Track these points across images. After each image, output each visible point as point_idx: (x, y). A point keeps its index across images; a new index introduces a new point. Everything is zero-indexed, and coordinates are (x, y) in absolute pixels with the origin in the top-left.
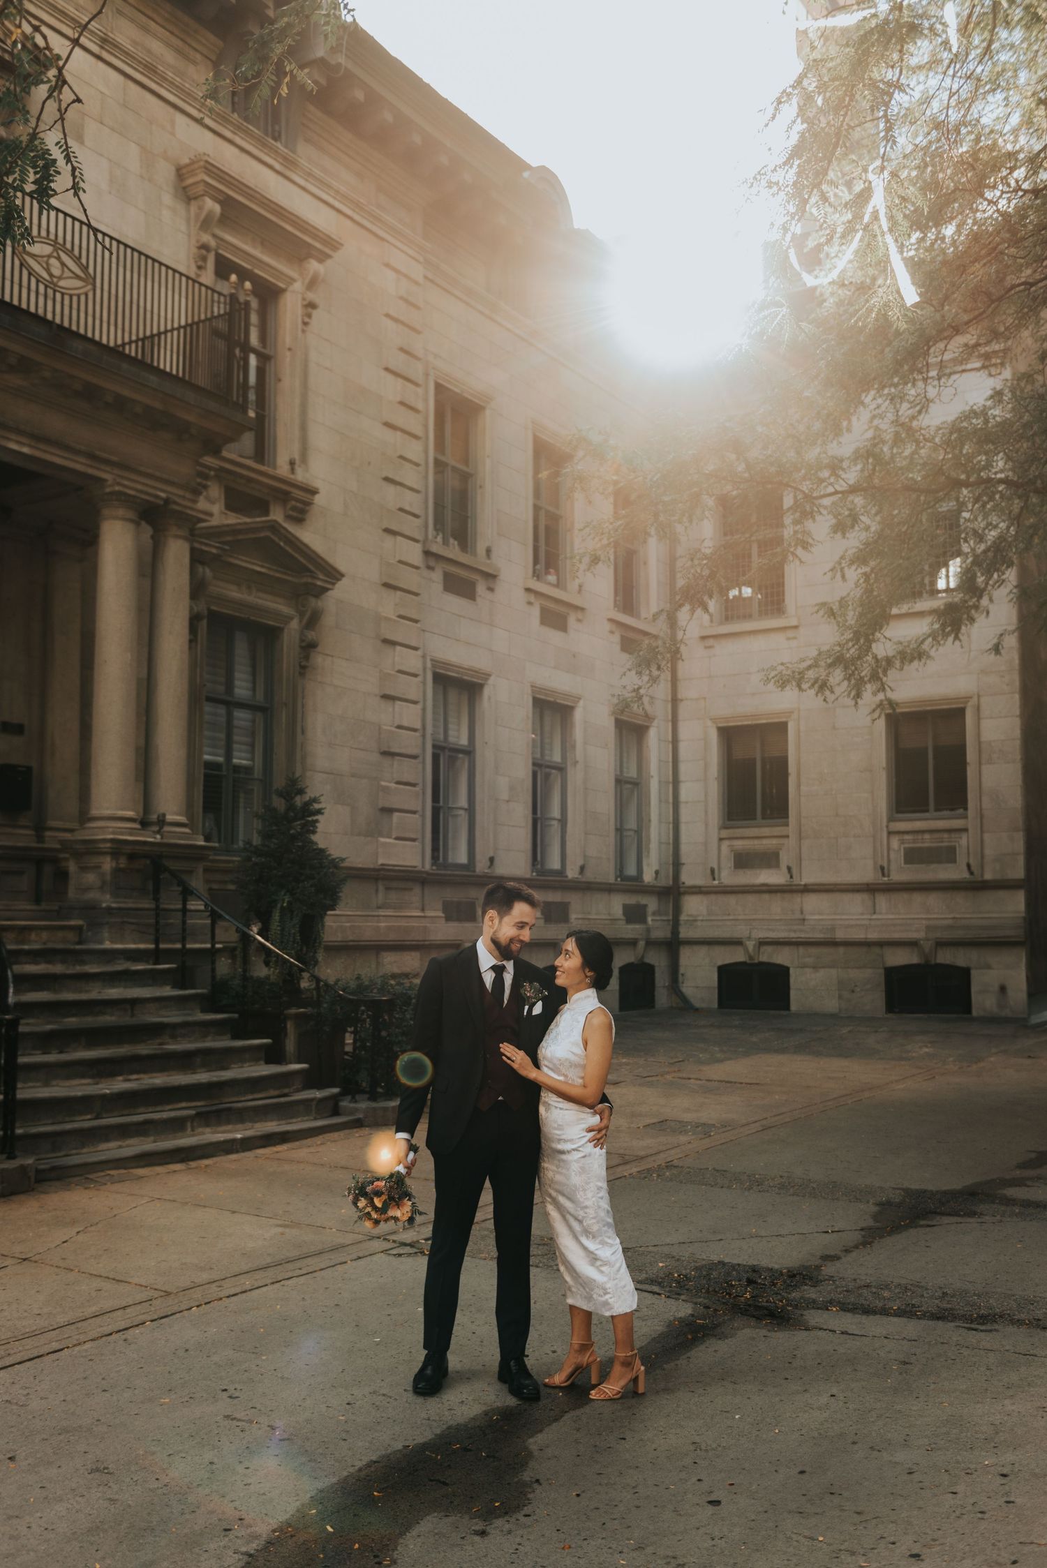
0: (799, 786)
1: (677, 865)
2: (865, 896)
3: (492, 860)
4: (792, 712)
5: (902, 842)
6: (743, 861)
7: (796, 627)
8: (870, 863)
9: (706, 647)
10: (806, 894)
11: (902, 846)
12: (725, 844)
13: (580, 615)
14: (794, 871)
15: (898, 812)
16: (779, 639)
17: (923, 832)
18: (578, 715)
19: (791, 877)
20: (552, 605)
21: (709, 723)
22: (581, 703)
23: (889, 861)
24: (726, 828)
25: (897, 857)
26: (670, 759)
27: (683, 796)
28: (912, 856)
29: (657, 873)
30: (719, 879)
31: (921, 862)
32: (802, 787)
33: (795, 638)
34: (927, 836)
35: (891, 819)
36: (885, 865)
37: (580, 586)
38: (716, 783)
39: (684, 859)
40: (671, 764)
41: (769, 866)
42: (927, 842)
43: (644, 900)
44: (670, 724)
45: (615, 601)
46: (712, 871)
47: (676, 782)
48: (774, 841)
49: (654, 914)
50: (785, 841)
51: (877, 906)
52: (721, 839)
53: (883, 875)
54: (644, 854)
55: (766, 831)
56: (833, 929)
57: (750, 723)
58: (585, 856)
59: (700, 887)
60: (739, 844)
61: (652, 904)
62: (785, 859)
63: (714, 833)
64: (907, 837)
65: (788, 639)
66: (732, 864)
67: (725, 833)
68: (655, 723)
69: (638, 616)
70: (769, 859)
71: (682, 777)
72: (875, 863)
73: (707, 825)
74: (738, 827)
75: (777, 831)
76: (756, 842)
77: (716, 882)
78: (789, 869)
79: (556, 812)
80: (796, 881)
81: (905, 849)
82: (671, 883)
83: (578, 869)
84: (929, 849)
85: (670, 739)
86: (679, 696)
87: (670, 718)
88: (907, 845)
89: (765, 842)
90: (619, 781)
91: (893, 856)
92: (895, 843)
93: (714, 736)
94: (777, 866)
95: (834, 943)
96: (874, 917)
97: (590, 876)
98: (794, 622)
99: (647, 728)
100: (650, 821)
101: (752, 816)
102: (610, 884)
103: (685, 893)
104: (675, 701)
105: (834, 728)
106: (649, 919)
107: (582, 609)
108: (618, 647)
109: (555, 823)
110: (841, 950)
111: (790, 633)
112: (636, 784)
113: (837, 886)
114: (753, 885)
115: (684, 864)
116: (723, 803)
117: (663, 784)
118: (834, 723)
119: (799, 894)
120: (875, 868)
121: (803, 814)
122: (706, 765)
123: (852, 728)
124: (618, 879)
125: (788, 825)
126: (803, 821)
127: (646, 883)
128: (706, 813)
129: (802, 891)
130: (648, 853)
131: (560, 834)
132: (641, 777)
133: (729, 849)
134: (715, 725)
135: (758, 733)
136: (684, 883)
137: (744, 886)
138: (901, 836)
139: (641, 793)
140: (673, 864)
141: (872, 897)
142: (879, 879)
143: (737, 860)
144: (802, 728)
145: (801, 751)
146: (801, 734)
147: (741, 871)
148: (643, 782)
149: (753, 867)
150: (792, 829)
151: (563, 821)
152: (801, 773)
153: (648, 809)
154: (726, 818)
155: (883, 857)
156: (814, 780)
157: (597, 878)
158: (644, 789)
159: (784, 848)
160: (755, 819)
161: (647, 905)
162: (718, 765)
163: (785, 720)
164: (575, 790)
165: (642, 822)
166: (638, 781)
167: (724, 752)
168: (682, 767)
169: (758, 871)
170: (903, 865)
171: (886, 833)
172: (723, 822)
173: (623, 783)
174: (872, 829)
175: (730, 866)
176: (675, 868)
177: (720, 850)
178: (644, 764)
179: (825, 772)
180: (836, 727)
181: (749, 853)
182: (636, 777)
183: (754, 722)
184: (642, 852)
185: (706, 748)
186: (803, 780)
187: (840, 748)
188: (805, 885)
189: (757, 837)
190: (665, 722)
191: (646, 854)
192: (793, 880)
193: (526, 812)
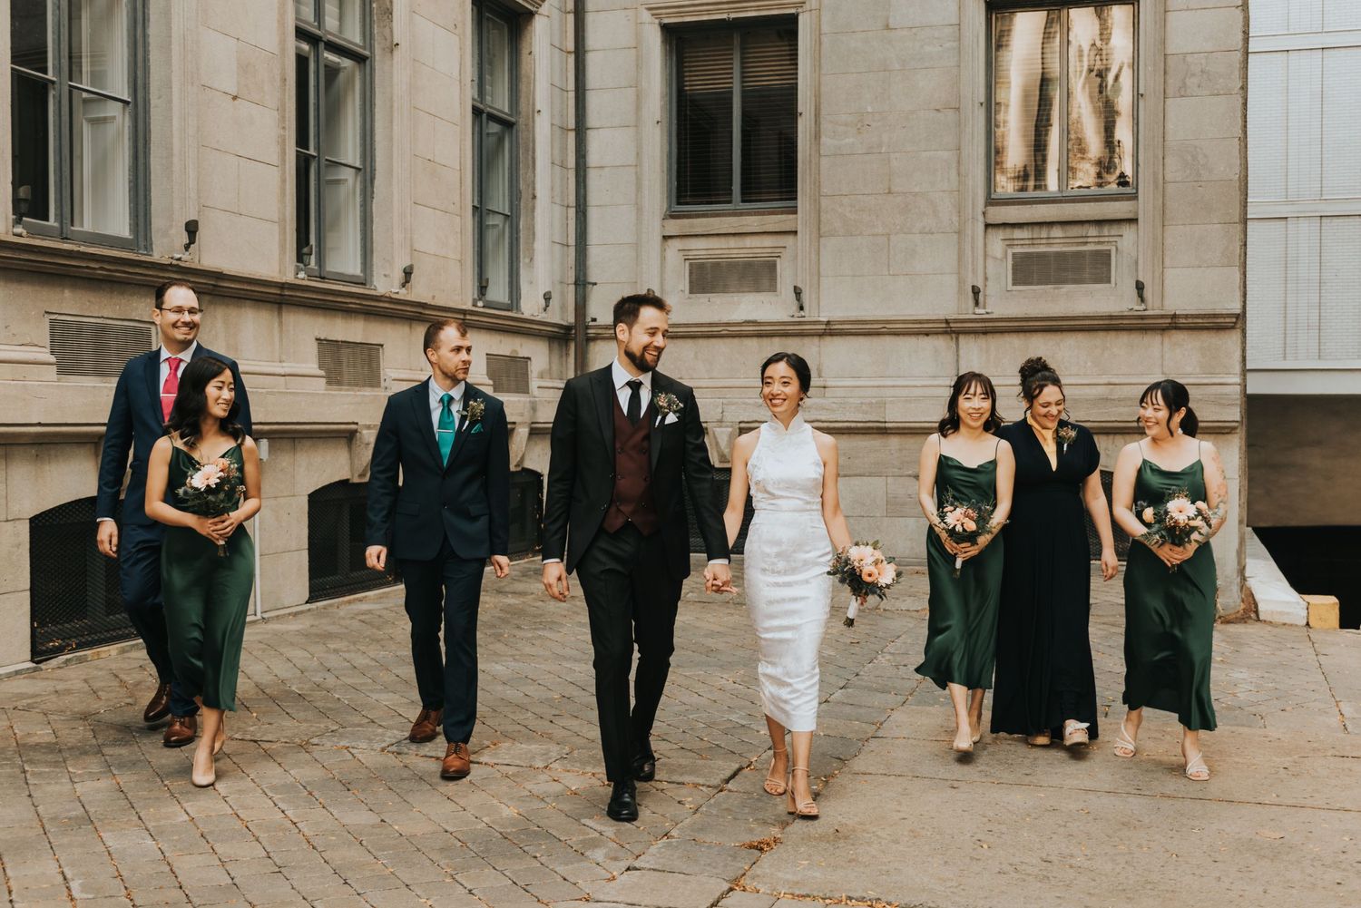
0: (817, 136)
1: (582, 283)
2: (941, 344)
3: (192, 229)
5: (1010, 243)
6: (705, 278)
8: (951, 280)
10: (828, 339)
11: (1010, 252)
12: (674, 245)
14: (805, 297)
17: (1051, 224)
19: (801, 308)
21: (646, 16)
23: (986, 279)
24: (672, 217)
25: (1001, 271)
26: (572, 88)
27: (594, 156)
28: (1028, 270)
29: (547, 297)
31: (1045, 280)
32: (823, 139)
34: (1057, 232)
35: (990, 201)
36: (980, 285)
38: (657, 130)
39: (593, 277)
40: (572, 95)
41: (758, 289)
42: (1057, 243)
43: (522, 347)
44: (571, 18)
47: (581, 130)
48: (768, 242)
49: (541, 376)
50: (789, 240)
51: (962, 363)
52: (666, 238)
53: (977, 303)
54: (523, 261)
55: (752, 223)
56: (882, 405)
57: (725, 16)
58: (413, 250)
60: (700, 247)
61: (538, 355)
62: (786, 276)
63: (654, 223)
64: (1018, 233)
66: (685, 284)
67: (674, 227)
68: (545, 8)
70: (759, 275)
71: (592, 119)
72: (961, 282)
73: (639, 210)
74: (698, 216)
75: (775, 221)
76: (733, 242)
78: (798, 292)
79: (350, 151)
80: (810, 314)
81: (1014, 254)
82: (571, 319)
83: (398, 276)
84: (1060, 256)
85: (571, 46)
88: (1018, 250)
89: (749, 242)
90: (478, 114)
91: (991, 270)
92: (997, 241)
93: (653, 41)
94: (773, 288)
95: (882, 431)
97: (422, 291)
99: (531, 14)
100: (534, 197)
101: (726, 197)
102: (464, 312)
103: (596, 338)
105: (887, 27)
106: (534, 383)
109: (348, 175)
110: (894, 442)
112: (508, 125)
113: (888, 326)
114: (728, 324)
115: (595, 284)
116: (670, 169)
117: (558, 132)
118: (887, 18)
119: (816, 340)
120: (960, 291)
121: (824, 190)
122: (638, 97)
123: (922, 27)
124: (480, 304)
125: (794, 211)
126: (824, 202)
127: (527, 315)
128: (639, 187)
129: (821, 335)
130: (531, 259)
131: (358, 199)
132: (518, 113)
133: (681, 256)
134: (657, 21)
135: (737, 41)
136: (594, 320)
137: (711, 325)
138: (1008, 233)
139: (517, 143)
140: (576, 284)
141: (953, 344)
142: (967, 310)
143: (694, 276)
144: (825, 28)
145: (823, 72)
146: (825, 39)
147: (703, 298)
148: (522, 121)
149: (725, 289)
150: (802, 219)
151: (366, 173)
152: (823, 112)
153: (530, 174)
154: (674, 199)
155: (974, 271)
156: (846, 125)
157: (434, 297)
158: (522, 135)
159: (786, 255)
160: (730, 202)
161: (529, 359)
162: (662, 97)
163: (793, 11)
164: (392, 107)
165: (519, 199)
166: (513, 120)
167: (671, 74)
168: (593, 101)
169: (736, 297)
170: (1010, 287)
171: (981, 227)
172: (670, 206)
173: (484, 116)
174: (955, 218)
175: (681, 287)
176: (580, 290)
177: (663, 258)
178: (523, 87)
179: (870, 110)
180: (891, 26)
181: (718, 264)
182: (506, 110)
183: (733, 16)
184: (518, 258)
185: (639, 64)
186: (825, 126)
187: (897, 66)
188: (828, 323)
189: (734, 234)
190: (560, 10)
191: (527, 260)
192: (802, 313)
193: (282, 132)
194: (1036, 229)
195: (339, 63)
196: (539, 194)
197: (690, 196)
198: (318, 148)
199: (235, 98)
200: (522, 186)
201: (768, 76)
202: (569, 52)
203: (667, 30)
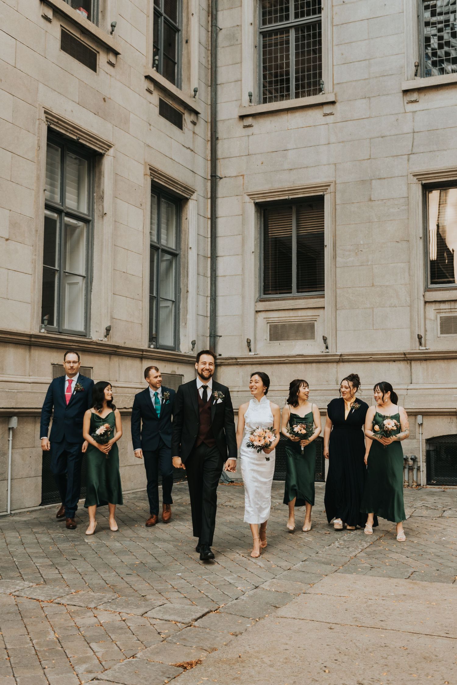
0: (335, 257)
1: (214, 336)
2: (402, 366)
4: (329, 186)
5: (439, 311)
6: (278, 332)
7: (333, 103)
8: (407, 332)
9: (245, 127)
10: (341, 364)
11: (439, 316)
12: (262, 315)
13: (112, 58)
14: (329, 342)
15: (432, 283)
16: (316, 115)
18: (107, 163)
19: (327, 348)
20: (77, 34)
21: (247, 199)
22: (111, 151)
23: (426, 331)
24: (261, 301)
25: (434, 327)
26: (209, 236)
27: (221, 270)
28: (449, 326)
29: (194, 343)
30: (255, 351)
32: (338, 259)
33: (331, 114)
35: (427, 289)
36: (422, 334)
37: (113, 26)
38: (253, 256)
39: (220, 332)
40: (209, 239)
41: (304, 337)
43: (179, 369)
44: (209, 201)
45: (154, 60)
46: (249, 343)
47: (214, 257)
48: (310, 313)
50: (321, 312)
51: (414, 376)
52: (257, 312)
53: (421, 344)
54: (182, 324)
55: (301, 303)
57: (287, 197)
58: (112, 318)
59: (236, 359)
60: (275, 316)
61: (188, 373)
62: (319, 331)
63: (251, 304)
64: (443, 306)
65: (325, 115)
66: (267, 335)
67: (261, 306)
68: (194, 196)
69: (179, 86)
70: (305, 330)
71: (221, 250)
72: (412, 332)
73: (243, 298)
74: (274, 300)
75: (312, 302)
76: (292, 313)
77: (252, 354)
78: (325, 339)
79: (81, 269)
80: (331, 351)
81: (441, 317)
83: (104, 331)
85: (209, 215)
86: (219, 174)
87: (209, 195)
88: (443, 315)
89: (300, 313)
90: (154, 248)
91: (428, 326)
92: (431, 310)
93: (251, 210)
94: (313, 337)
96: (411, 386)
97: (116, 340)
98: (331, 99)
99: (187, 200)
100: (188, 292)
101: (289, 290)
102: (143, 351)
103: (221, 365)
104: (214, 178)
105: (370, 200)
107: (116, 54)
108: (157, 110)
109: (80, 280)
111: (327, 109)
112: (175, 255)
113: (373, 357)
114: (288, 357)
115: (221, 336)
116: (260, 276)
117: (202, 259)
118: (370, 195)
119: (335, 364)
120: (412, 338)
121: (339, 285)
122: (243, 240)
123: (389, 199)
124: (152, 346)
125: (323, 296)
126: (338, 291)
127: (183, 353)
128: (243, 286)
129: (338, 362)
130: (186, 324)
131: (84, 292)
132: (180, 249)
133: (265, 321)
134: (253, 201)
135: (294, 210)
136: (220, 355)
137: (279, 357)
138: (437, 306)
139: (180, 264)
140: (210, 336)
141: (408, 366)
142: (416, 348)
143: (272, 332)
144: (338, 202)
145: (337, 224)
146: (338, 207)
147: (276, 343)
148: (182, 253)
149: (288, 338)
150: (327, 301)
151: (88, 278)
152: (337, 245)
153: (185, 280)
154: (262, 292)
155: (419, 327)
156: (350, 251)
157: (125, 343)
158: (182, 260)
159: (319, 320)
160: (291, 293)
161: (183, 375)
162: (255, 239)
163: (321, 193)
164: (102, 245)
165: (180, 293)
166: (177, 252)
167: (260, 228)
168: (221, 243)
169: (293, 342)
170: (439, 335)
171: (422, 303)
172: (260, 296)
173: (160, 250)
174: (408, 299)
175: (265, 338)
176: (212, 340)
177: (255, 322)
178: (183, 236)
179: (362, 242)
180: (372, 199)
181: (284, 325)
182: (174, 248)
183: (291, 197)
184: (179, 323)
185: (244, 223)
186: (338, 252)
187: (376, 220)
188: (341, 355)
189: (292, 309)
190: (204, 197)
191: (184, 324)
192: (327, 350)
193: (34, 257)
194: (453, 303)
195: (76, 224)
196: (190, 290)
197: (271, 290)
198: (60, 266)
199: (7, 240)
200: (182, 286)
201: (309, 228)
202: (209, 218)
203: (258, 205)
